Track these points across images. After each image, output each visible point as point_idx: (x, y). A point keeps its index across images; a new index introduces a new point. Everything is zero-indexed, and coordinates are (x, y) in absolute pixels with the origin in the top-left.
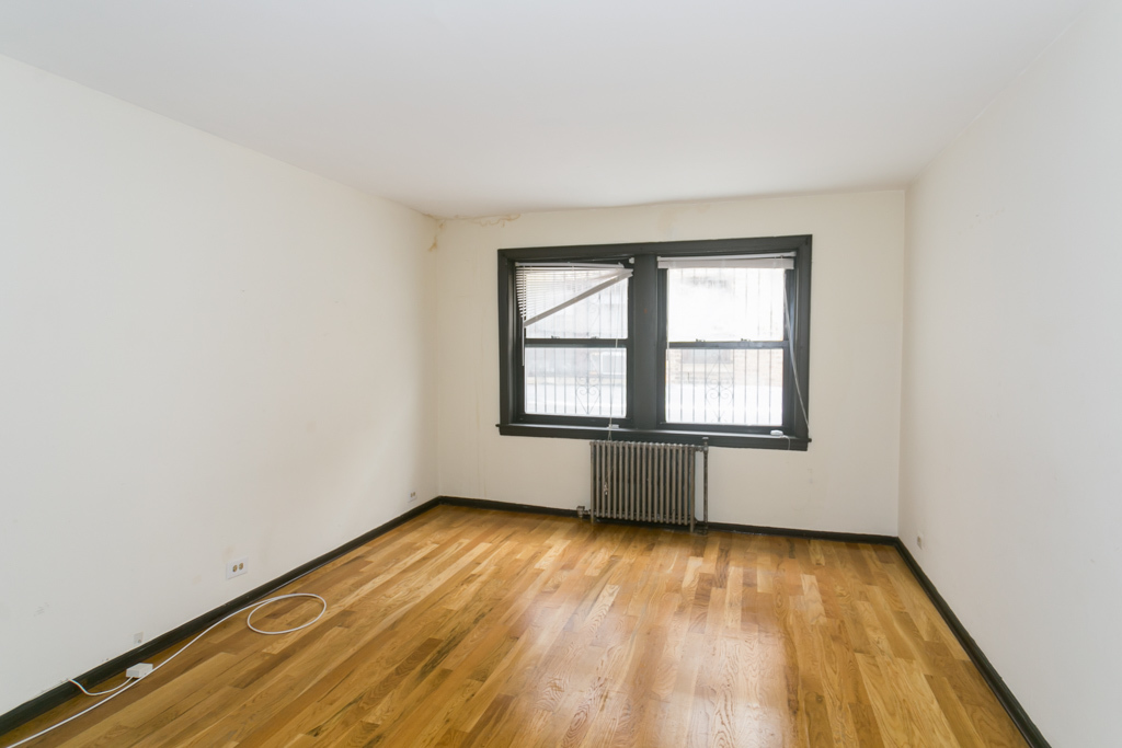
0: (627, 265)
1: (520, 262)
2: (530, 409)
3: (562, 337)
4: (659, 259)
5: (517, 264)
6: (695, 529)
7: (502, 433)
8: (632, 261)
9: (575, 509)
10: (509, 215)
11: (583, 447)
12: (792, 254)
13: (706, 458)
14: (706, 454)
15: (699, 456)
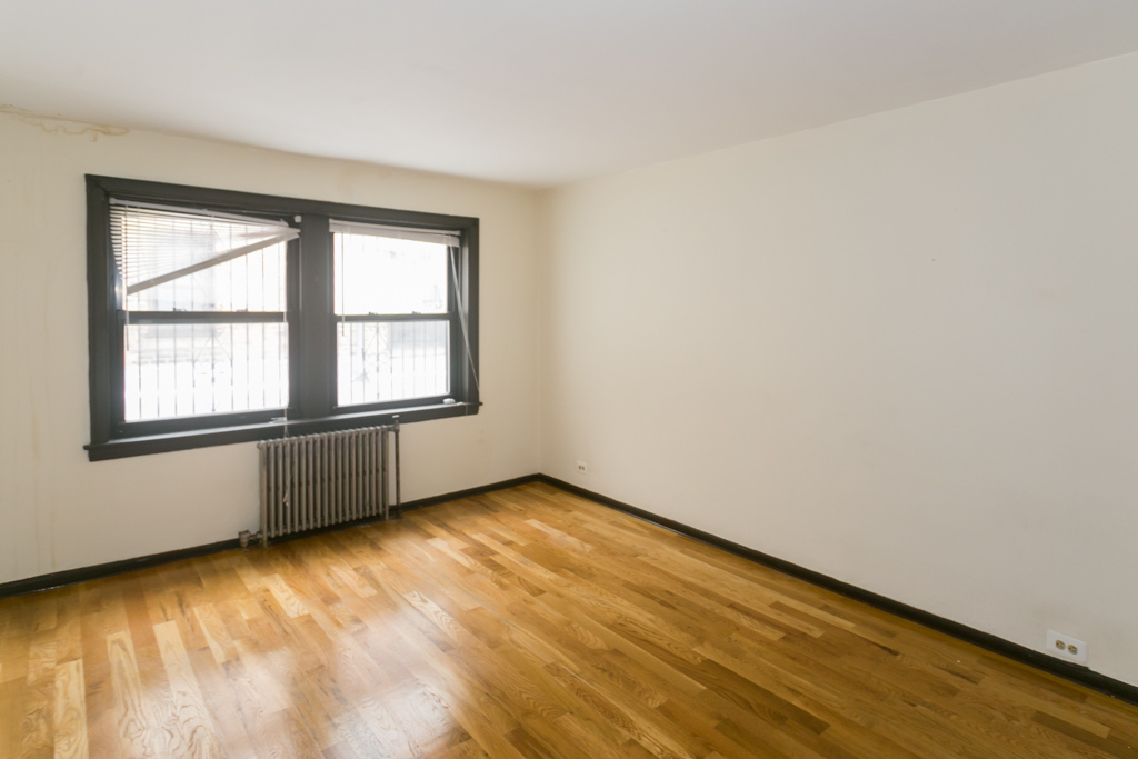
0: (292, 224)
1: (118, 198)
2: (132, 415)
3: (189, 309)
4: (331, 221)
5: (113, 201)
6: (390, 515)
7: (93, 458)
8: (298, 219)
9: (236, 536)
10: (107, 126)
11: (249, 453)
12: (457, 233)
13: (397, 437)
14: (397, 432)
15: (392, 435)
